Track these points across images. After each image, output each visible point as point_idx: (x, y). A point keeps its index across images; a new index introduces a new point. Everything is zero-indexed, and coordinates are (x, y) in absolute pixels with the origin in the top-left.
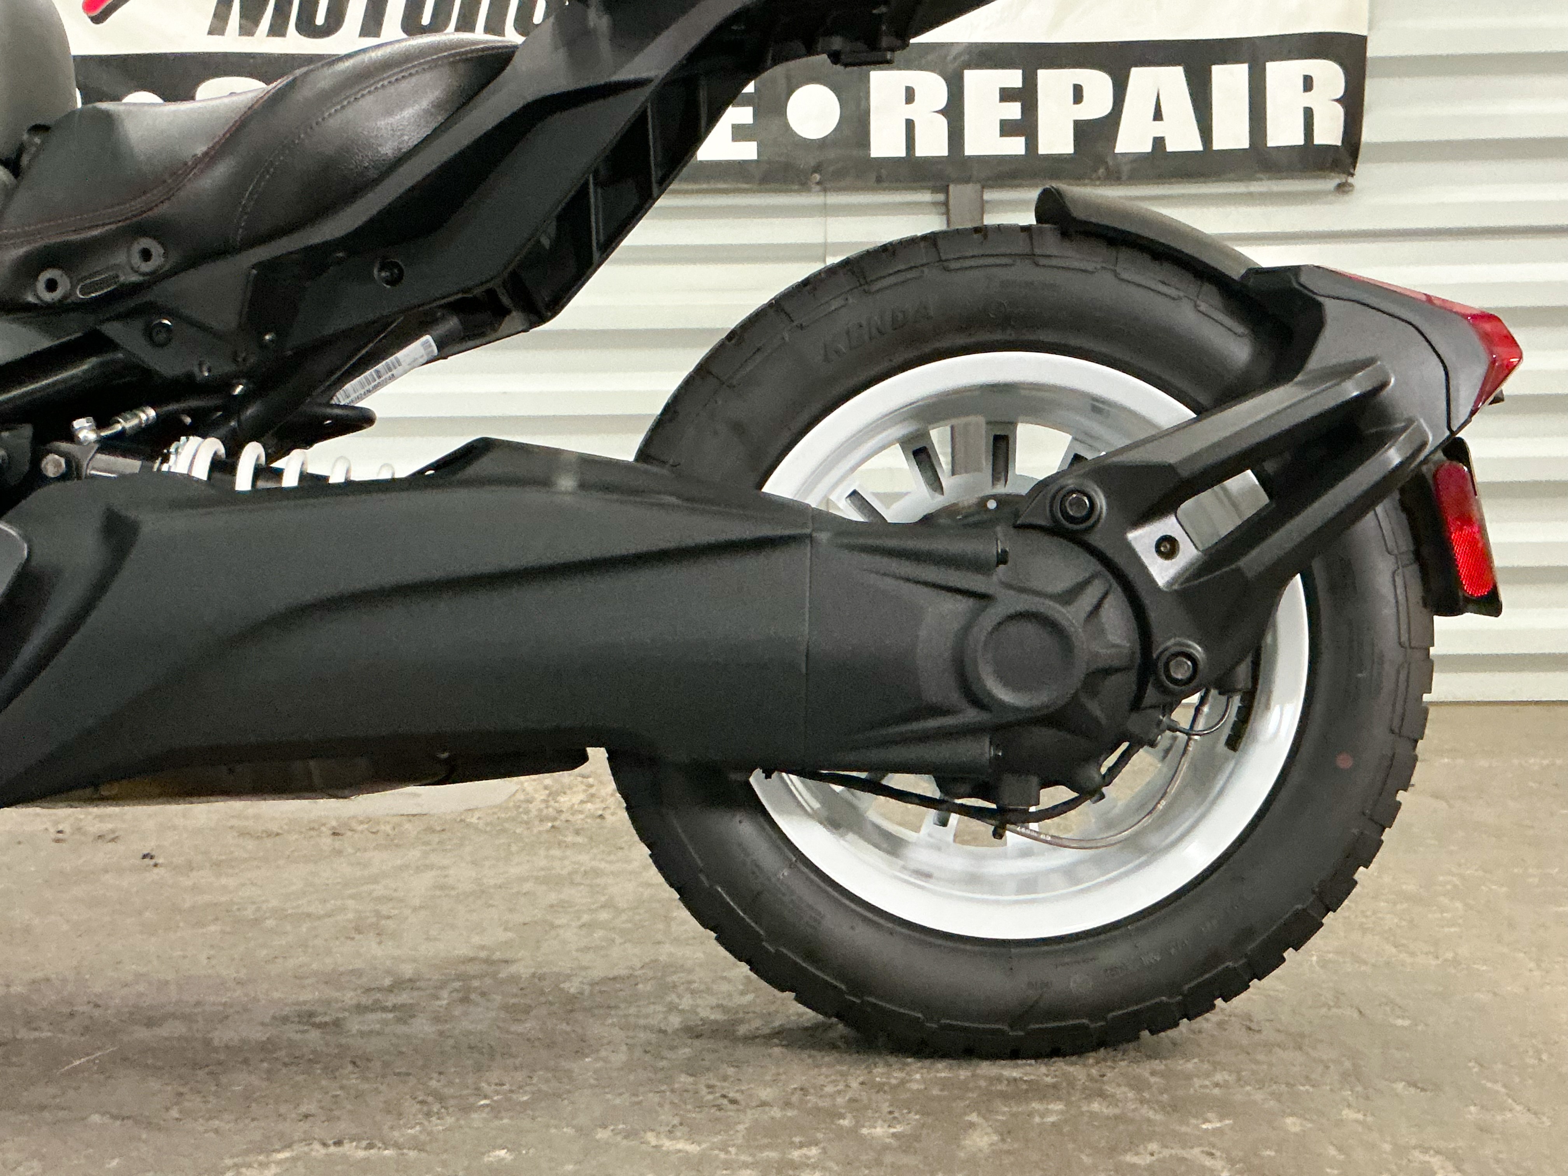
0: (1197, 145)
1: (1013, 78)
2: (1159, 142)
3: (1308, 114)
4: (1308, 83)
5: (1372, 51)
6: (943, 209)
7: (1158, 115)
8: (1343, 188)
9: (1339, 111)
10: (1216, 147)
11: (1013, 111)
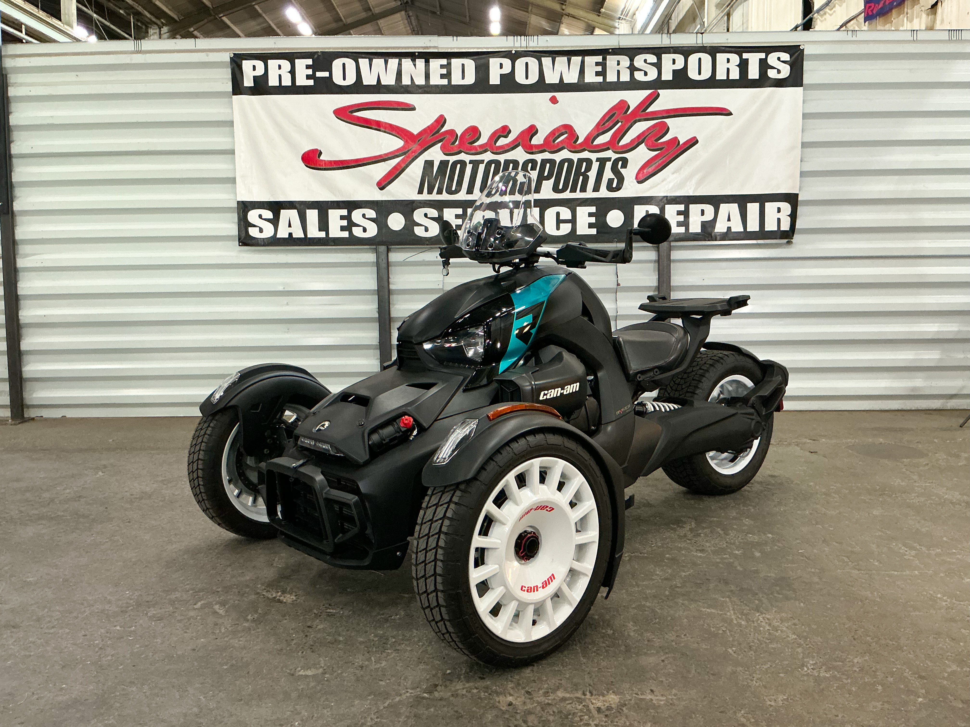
0: (742, 230)
1: (682, 207)
2: (729, 228)
3: (779, 220)
4: (779, 210)
5: (800, 198)
6: (656, 249)
7: (729, 220)
8: (789, 243)
9: (789, 219)
10: (748, 230)
11: (681, 218)
